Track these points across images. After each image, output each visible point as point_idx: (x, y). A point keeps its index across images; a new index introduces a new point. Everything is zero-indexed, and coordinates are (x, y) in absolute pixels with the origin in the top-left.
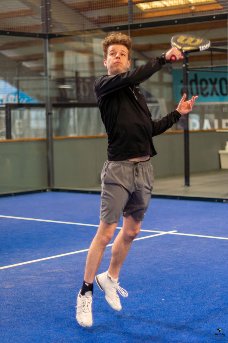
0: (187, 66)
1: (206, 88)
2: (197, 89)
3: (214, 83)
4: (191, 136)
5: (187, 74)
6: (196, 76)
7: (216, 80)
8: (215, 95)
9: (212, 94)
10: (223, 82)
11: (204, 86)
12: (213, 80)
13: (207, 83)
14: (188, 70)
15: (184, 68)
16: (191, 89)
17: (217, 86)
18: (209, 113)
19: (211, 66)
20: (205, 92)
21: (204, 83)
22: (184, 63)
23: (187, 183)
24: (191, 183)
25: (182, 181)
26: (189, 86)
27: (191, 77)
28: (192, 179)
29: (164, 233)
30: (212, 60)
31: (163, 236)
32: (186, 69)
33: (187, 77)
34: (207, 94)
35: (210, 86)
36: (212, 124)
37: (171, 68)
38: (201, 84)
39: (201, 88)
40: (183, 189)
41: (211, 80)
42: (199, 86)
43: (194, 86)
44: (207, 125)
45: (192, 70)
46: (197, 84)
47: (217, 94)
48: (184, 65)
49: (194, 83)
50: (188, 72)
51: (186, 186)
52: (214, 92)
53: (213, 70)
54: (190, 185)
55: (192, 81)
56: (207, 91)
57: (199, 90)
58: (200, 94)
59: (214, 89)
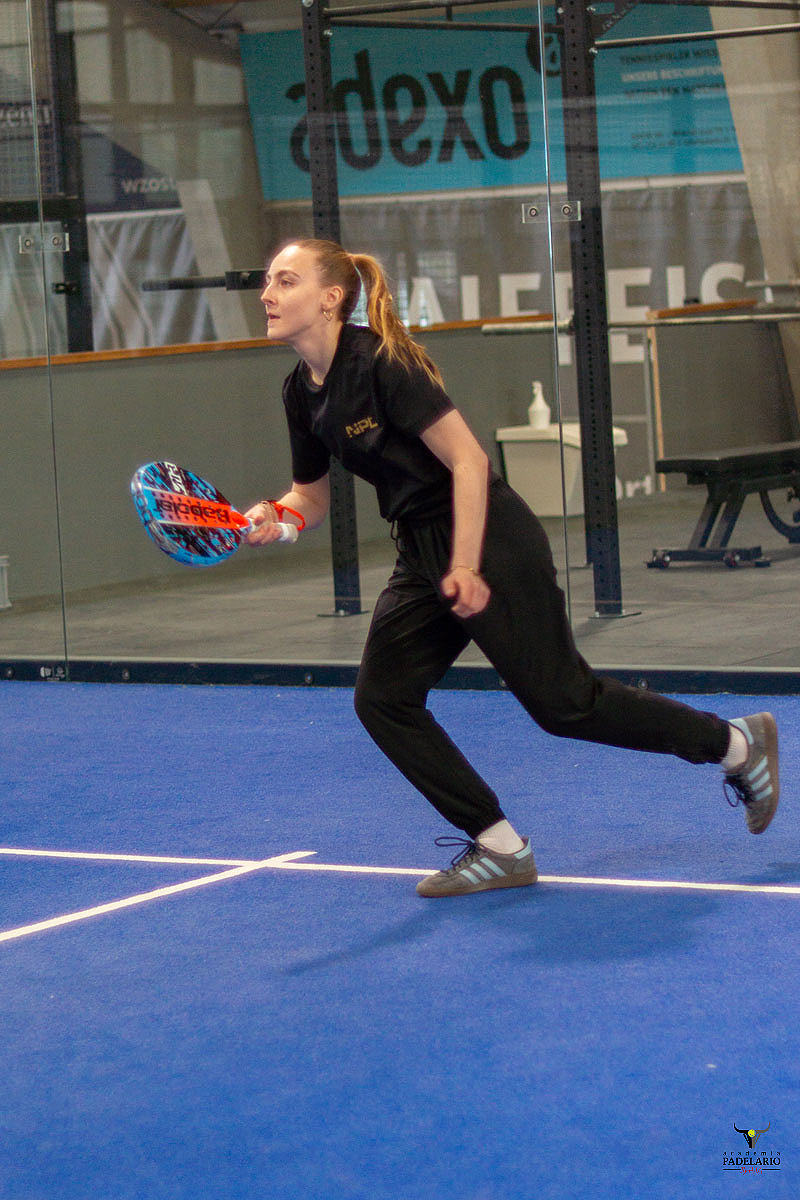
0: (321, 1)
1: (414, 124)
2: (372, 126)
3: (453, 99)
6: (362, 60)
7: (463, 77)
8: (460, 153)
9: (447, 146)
10: (501, 89)
11: (404, 113)
12: (451, 83)
13: (419, 101)
15: (307, 12)
16: (344, 127)
17: (472, 110)
20: (410, 145)
21: (403, 96)
23: (348, 598)
25: (323, 587)
27: (343, 69)
28: (370, 576)
29: (247, 866)
31: (239, 883)
32: (320, 17)
33: (326, 60)
34: (425, 145)
35: (436, 114)
37: (238, 26)
38: (390, 104)
39: (392, 123)
40: (327, 625)
41: (436, 79)
42: (381, 114)
43: (355, 116)
44: (426, 311)
45: (347, 22)
46: (368, 105)
47: (471, 146)
49: (353, 99)
50: (328, 33)
51: (342, 612)
52: (458, 140)
53: (455, 22)
54: (363, 610)
55: (347, 86)
56: (420, 134)
57: (384, 135)
58: (386, 152)
59: (456, 122)
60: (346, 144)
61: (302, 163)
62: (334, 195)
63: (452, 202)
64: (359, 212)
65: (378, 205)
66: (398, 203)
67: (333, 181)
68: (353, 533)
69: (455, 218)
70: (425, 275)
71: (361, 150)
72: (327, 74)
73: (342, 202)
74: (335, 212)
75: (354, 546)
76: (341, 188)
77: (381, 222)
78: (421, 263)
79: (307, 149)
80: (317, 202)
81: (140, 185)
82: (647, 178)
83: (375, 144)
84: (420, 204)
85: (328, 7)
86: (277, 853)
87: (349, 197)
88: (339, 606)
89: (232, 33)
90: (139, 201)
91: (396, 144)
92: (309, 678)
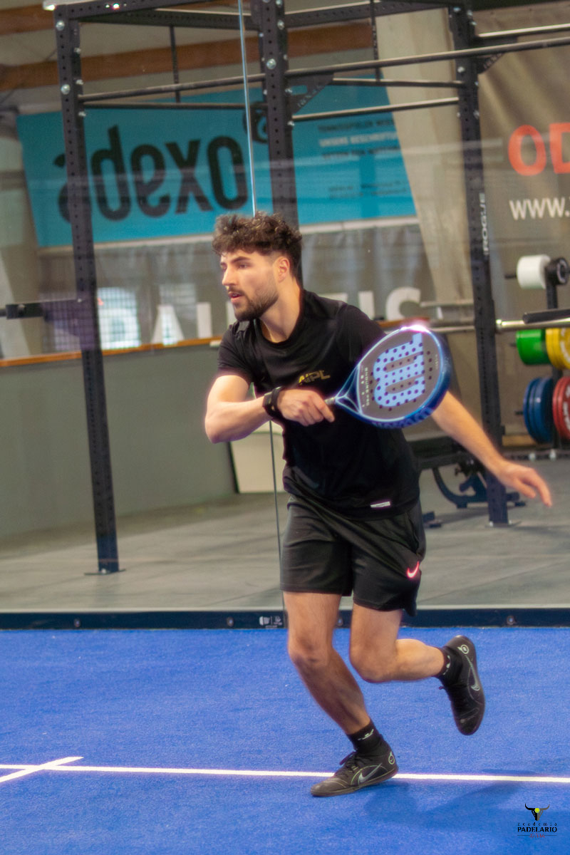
0: (76, 89)
1: (156, 184)
2: (122, 186)
3: (187, 163)
4: (109, 369)
5: (80, 121)
6: (114, 133)
7: (194, 145)
8: (193, 206)
9: (183, 201)
10: (224, 154)
11: (148, 175)
12: (184, 150)
13: (160, 165)
14: (81, 104)
15: (65, 99)
16: (100, 188)
17: (202, 171)
18: (175, 279)
19: (174, 86)
20: (154, 199)
21: (147, 161)
22: (65, 80)
23: (108, 560)
24: (122, 560)
25: (88, 552)
26: (91, 180)
27: (97, 140)
28: (126, 544)
29: (28, 770)
30: (176, 70)
31: (23, 783)
32: (76, 102)
33: (81, 135)
34: (165, 200)
35: (173, 174)
36: (187, 325)
37: (14, 109)
38: (137, 168)
39: (138, 183)
40: (93, 582)
41: (173, 148)
42: (130, 177)
43: (109, 178)
44: (168, 332)
45: (97, 106)
46: (119, 169)
47: (202, 200)
48: (66, 88)
49: (107, 165)
50: (82, 114)
51: (104, 571)
52: (191, 195)
53: (183, 104)
54: (121, 567)
55: (99, 157)
56: (160, 192)
57: (133, 193)
58: (135, 207)
59: (189, 181)
60: (102, 201)
61: (66, 215)
62: (90, 242)
63: (187, 245)
64: (114, 255)
65: (129, 249)
66: (145, 247)
67: (89, 232)
68: (111, 508)
69: (191, 258)
70: (166, 303)
71: (114, 205)
72: (82, 147)
73: (98, 247)
74: (91, 256)
75: (112, 518)
76: (95, 238)
77: (132, 262)
78: (162, 294)
79: (70, 206)
80: (77, 248)
82: (342, 222)
83: (125, 200)
84: (162, 247)
85: (82, 93)
86: (52, 759)
87: (103, 242)
88: (101, 566)
89: (9, 115)
91: (142, 200)
92: (77, 623)
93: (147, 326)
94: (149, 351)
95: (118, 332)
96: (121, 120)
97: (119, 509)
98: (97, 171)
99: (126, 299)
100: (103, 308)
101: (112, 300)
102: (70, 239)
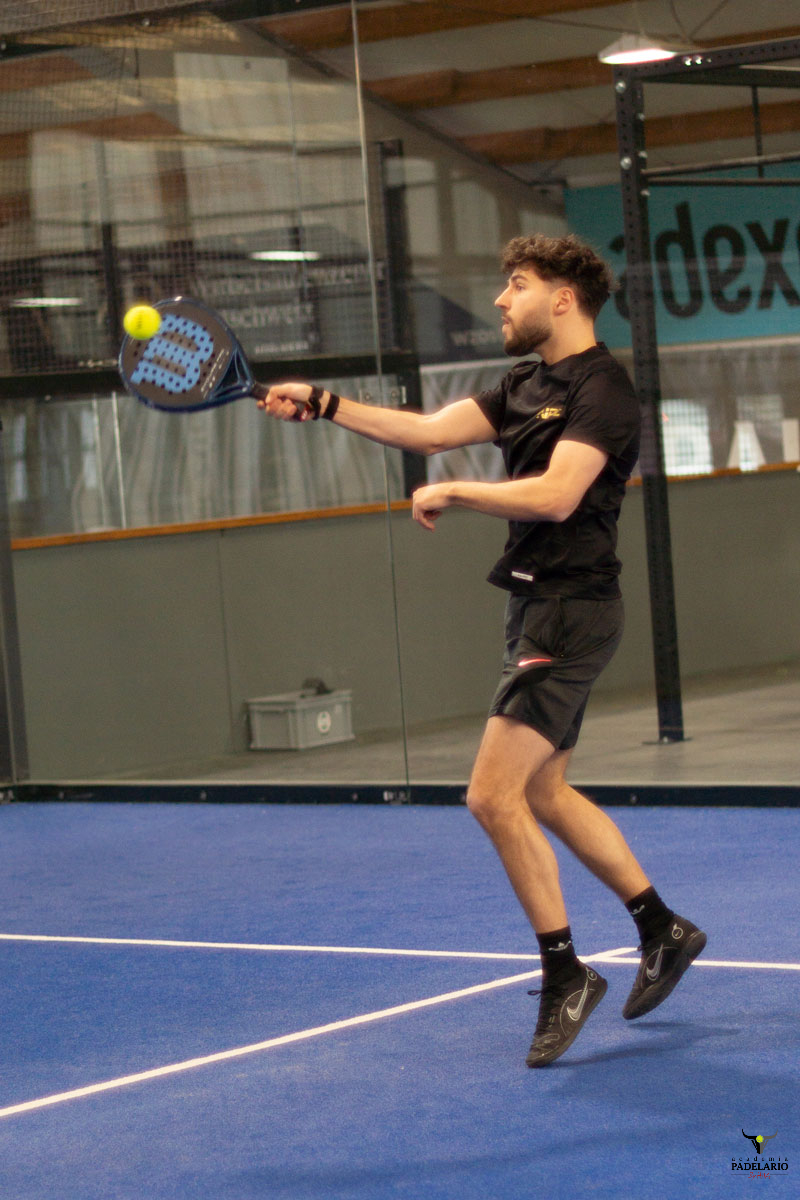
0: (639, 163)
1: (735, 271)
2: (692, 276)
3: (772, 247)
4: (676, 502)
5: (643, 201)
6: (683, 212)
7: (781, 227)
8: (779, 301)
9: (767, 296)
11: (725, 261)
12: (769, 231)
13: (738, 249)
14: (645, 181)
15: (626, 174)
16: (666, 277)
18: (756, 390)
19: (756, 159)
20: (731, 292)
21: (723, 245)
22: (625, 152)
23: (671, 727)
24: (688, 728)
25: (647, 718)
26: (654, 267)
27: (663, 220)
28: (693, 709)
30: (758, 133)
32: (637, 178)
33: (644, 220)
34: (745, 294)
35: (755, 261)
36: (770, 445)
37: (563, 183)
38: (710, 252)
39: (713, 273)
40: (653, 751)
41: (755, 229)
42: (702, 265)
43: (677, 266)
44: (747, 455)
45: (666, 182)
46: (689, 255)
47: (790, 295)
48: (626, 161)
49: (675, 250)
50: (646, 193)
51: (666, 740)
52: (777, 289)
53: (767, 179)
54: (686, 736)
55: (666, 239)
56: (739, 283)
57: (705, 285)
58: (708, 304)
59: (775, 271)
60: (669, 296)
61: (624, 312)
62: (653, 345)
63: (771, 349)
64: (681, 360)
65: (699, 353)
66: (719, 351)
67: (652, 332)
68: (675, 664)
69: (775, 364)
70: (744, 419)
71: (683, 298)
72: (645, 233)
73: (663, 350)
74: (654, 361)
75: (676, 675)
76: (660, 337)
77: (704, 369)
78: (740, 407)
79: (628, 300)
80: (638, 352)
81: (470, 338)
83: (696, 295)
84: (740, 351)
85: (645, 167)
86: (603, 950)
87: (670, 344)
88: (663, 734)
89: (556, 189)
90: (469, 353)
91: (718, 296)
92: (634, 799)
93: (721, 446)
94: (724, 476)
95: (687, 455)
96: (693, 197)
97: (685, 667)
98: (662, 257)
99: (696, 414)
100: (668, 425)
101: (678, 415)
102: (630, 340)
